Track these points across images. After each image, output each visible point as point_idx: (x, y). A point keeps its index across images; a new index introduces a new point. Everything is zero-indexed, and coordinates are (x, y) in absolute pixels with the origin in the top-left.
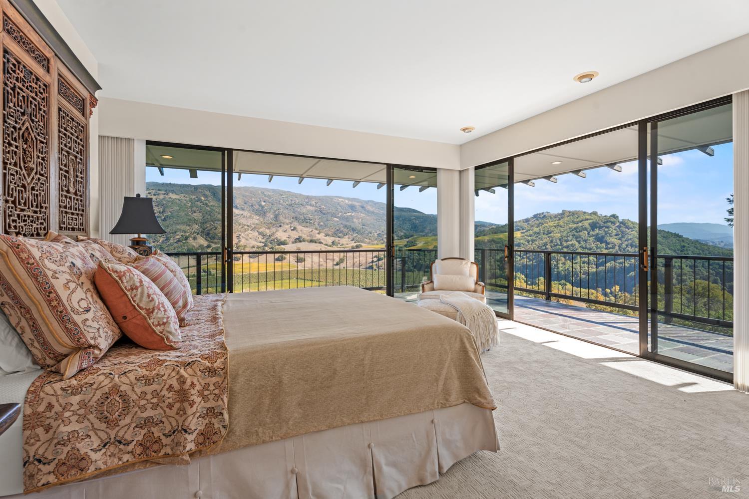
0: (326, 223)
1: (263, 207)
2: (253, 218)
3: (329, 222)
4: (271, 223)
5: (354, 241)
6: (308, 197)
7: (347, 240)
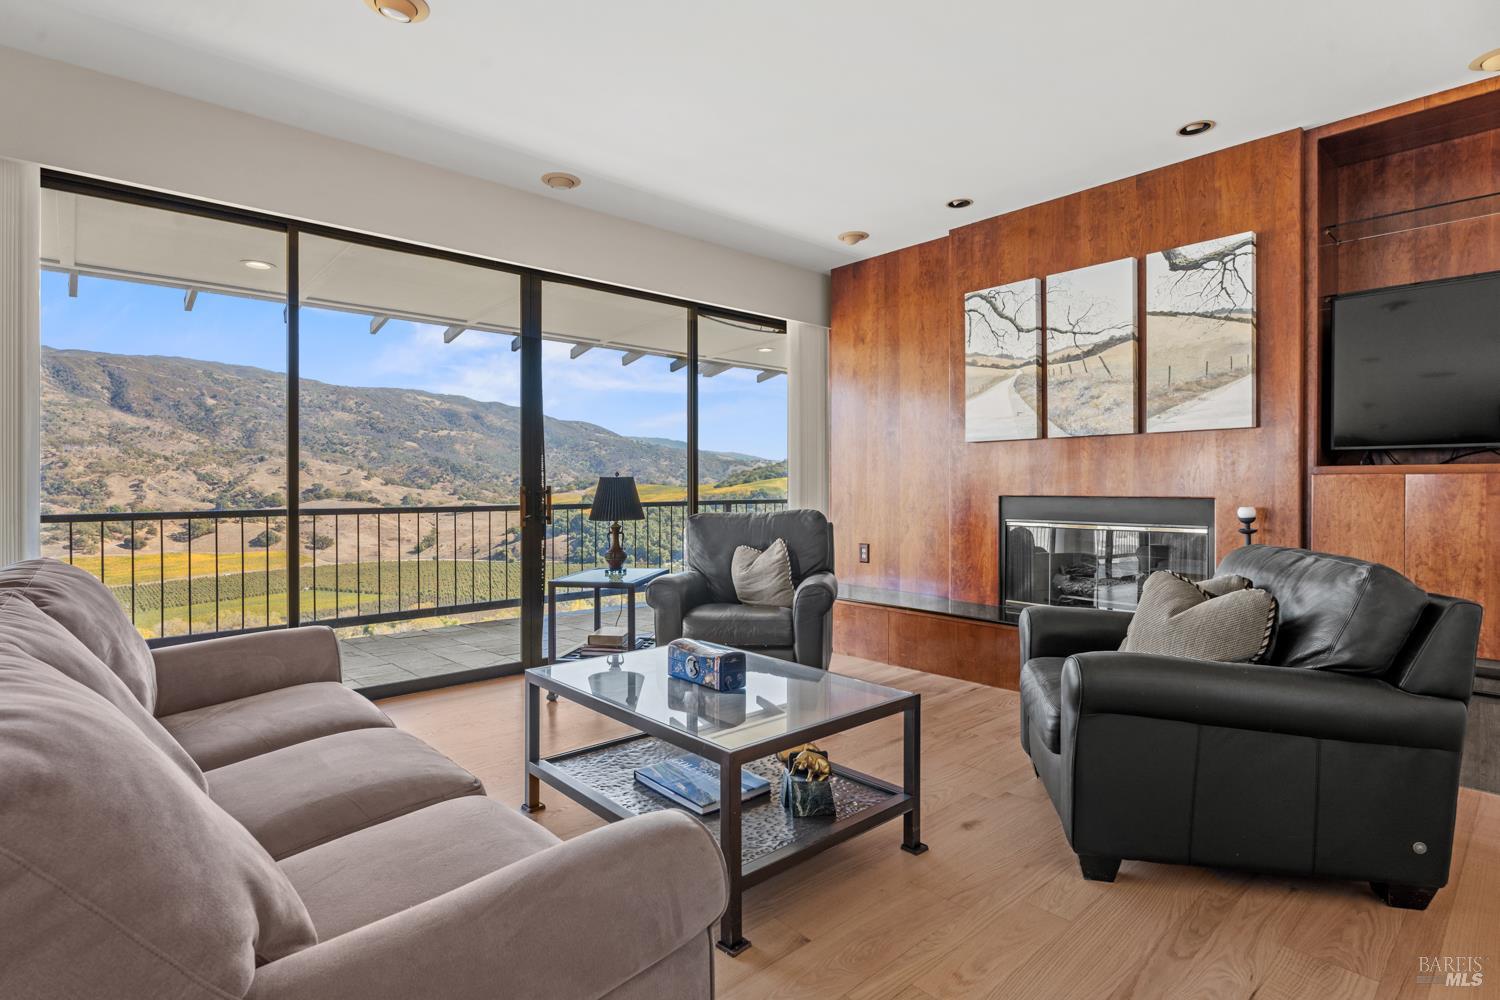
0: (384, 452)
1: (209, 410)
2: (180, 439)
3: (392, 451)
4: (235, 452)
5: (456, 497)
6: (336, 390)
7: (439, 492)
